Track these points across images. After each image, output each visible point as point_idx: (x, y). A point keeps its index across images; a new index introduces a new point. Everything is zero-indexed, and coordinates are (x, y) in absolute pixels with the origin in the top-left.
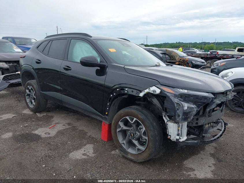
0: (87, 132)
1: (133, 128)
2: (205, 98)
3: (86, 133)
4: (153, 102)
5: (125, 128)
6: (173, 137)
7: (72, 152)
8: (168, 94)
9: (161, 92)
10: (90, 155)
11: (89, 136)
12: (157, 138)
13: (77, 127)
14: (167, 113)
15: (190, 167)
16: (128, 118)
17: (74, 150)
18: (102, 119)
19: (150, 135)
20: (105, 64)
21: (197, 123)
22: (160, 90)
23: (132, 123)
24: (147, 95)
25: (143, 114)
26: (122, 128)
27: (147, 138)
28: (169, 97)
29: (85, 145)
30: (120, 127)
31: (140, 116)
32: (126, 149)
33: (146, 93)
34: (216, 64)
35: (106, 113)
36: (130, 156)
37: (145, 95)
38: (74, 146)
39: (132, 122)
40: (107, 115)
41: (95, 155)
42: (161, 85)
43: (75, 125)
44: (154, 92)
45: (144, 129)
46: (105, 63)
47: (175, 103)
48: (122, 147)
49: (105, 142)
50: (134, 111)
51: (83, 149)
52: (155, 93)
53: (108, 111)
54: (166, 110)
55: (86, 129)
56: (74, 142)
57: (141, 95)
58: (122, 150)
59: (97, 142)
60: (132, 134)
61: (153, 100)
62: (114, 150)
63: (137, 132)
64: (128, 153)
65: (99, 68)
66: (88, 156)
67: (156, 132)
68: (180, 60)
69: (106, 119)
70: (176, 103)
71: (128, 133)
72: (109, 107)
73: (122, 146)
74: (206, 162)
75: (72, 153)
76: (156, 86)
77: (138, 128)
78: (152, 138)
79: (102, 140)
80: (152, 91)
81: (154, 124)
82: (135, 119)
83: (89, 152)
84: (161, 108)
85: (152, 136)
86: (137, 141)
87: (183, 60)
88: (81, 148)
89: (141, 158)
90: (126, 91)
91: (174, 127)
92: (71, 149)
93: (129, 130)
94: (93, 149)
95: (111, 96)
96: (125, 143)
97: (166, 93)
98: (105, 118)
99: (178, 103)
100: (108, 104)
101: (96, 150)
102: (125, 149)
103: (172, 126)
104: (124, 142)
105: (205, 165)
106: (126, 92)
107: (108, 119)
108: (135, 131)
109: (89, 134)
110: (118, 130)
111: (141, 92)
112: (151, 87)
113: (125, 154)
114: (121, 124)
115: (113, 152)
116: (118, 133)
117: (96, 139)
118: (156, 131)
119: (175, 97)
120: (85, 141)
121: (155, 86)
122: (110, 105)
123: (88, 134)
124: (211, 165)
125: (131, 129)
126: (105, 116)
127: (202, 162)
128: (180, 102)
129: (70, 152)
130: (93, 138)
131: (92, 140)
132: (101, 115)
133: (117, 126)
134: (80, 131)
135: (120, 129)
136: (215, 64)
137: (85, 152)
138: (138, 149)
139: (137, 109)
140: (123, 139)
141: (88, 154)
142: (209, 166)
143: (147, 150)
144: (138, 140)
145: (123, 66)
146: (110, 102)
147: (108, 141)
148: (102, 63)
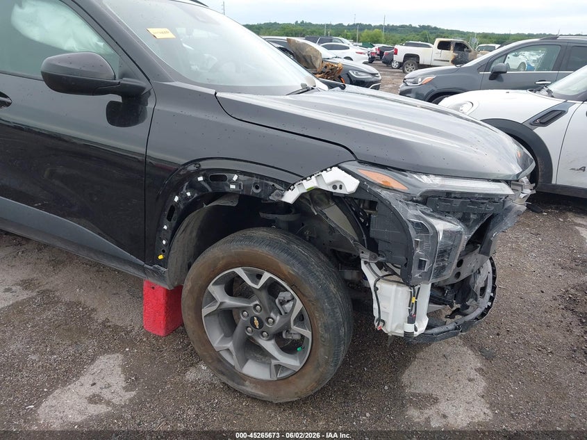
0: (94, 310)
1: (257, 302)
2: (490, 198)
3: (88, 314)
4: (327, 218)
5: (230, 302)
6: (394, 326)
7: (48, 393)
8: (384, 193)
9: (360, 188)
10: (116, 401)
11: (103, 323)
12: (342, 332)
13: (58, 294)
14: (379, 255)
15: (424, 392)
16: (240, 271)
17: (53, 387)
18: (146, 274)
19: (319, 325)
20: (142, 82)
21: (458, 275)
22: (357, 182)
23: (258, 287)
24: (308, 197)
25: (294, 257)
26: (221, 303)
27: (307, 333)
28: (388, 206)
29: (93, 360)
30: (213, 299)
31: (286, 269)
32: (237, 367)
33: (306, 191)
34: (412, 80)
35: (161, 257)
36: (249, 388)
37: (302, 196)
38: (55, 369)
39: (257, 283)
40: (164, 263)
41: (134, 393)
42: (361, 162)
43: (47, 287)
44: (335, 187)
45: (299, 306)
46: (138, 79)
47: (410, 225)
48: (221, 361)
49: (157, 340)
50: (263, 251)
51: (86, 379)
52: (338, 191)
53: (167, 250)
54: (373, 246)
55: (88, 298)
56: (53, 354)
57: (290, 197)
58: (223, 370)
59: (132, 343)
60: (256, 322)
61: (326, 211)
62: (192, 365)
63: (272, 315)
64: (244, 378)
65: (118, 99)
66: (108, 403)
67: (339, 315)
68: (326, 67)
69: (161, 276)
70: (412, 222)
71: (243, 318)
72: (169, 237)
73: (223, 358)
74: (457, 365)
75: (50, 401)
76: (344, 165)
77: (277, 301)
78: (326, 335)
79: (147, 334)
80: (330, 184)
81: (332, 287)
82: (266, 276)
83: (109, 386)
84: (356, 238)
85: (326, 328)
86: (273, 342)
87: (331, 70)
88: (78, 376)
89: (290, 393)
90: (234, 183)
91: (399, 296)
92: (43, 386)
93: (243, 309)
94: (124, 371)
95: (176, 199)
96: (232, 349)
97: (379, 191)
98: (156, 272)
99: (417, 225)
100: (165, 227)
101: (133, 376)
102: (234, 367)
103: (393, 294)
104: (230, 345)
105: (459, 377)
106: (233, 187)
107: (166, 275)
108: (265, 310)
109: (100, 316)
110: (206, 311)
111: (288, 186)
112: (326, 170)
113: (233, 381)
114: (217, 291)
115: (191, 375)
116: (208, 318)
117: (128, 333)
118: (338, 310)
119: (407, 204)
120: (91, 345)
121: (339, 168)
122: (174, 231)
123: (96, 317)
124: (473, 374)
125: (252, 305)
126: (156, 266)
127: (448, 369)
128: (426, 221)
129: (38, 396)
130: (116, 329)
131: (113, 338)
132: (142, 263)
133: (202, 297)
134: (70, 305)
135: (214, 308)
136: (410, 80)
137: (96, 390)
138: (279, 367)
139: (271, 244)
140: (226, 336)
141: (107, 394)
142: (470, 380)
143: (309, 368)
144: (277, 337)
145: (212, 92)
146: (174, 222)
147: (167, 334)
148: (126, 81)
